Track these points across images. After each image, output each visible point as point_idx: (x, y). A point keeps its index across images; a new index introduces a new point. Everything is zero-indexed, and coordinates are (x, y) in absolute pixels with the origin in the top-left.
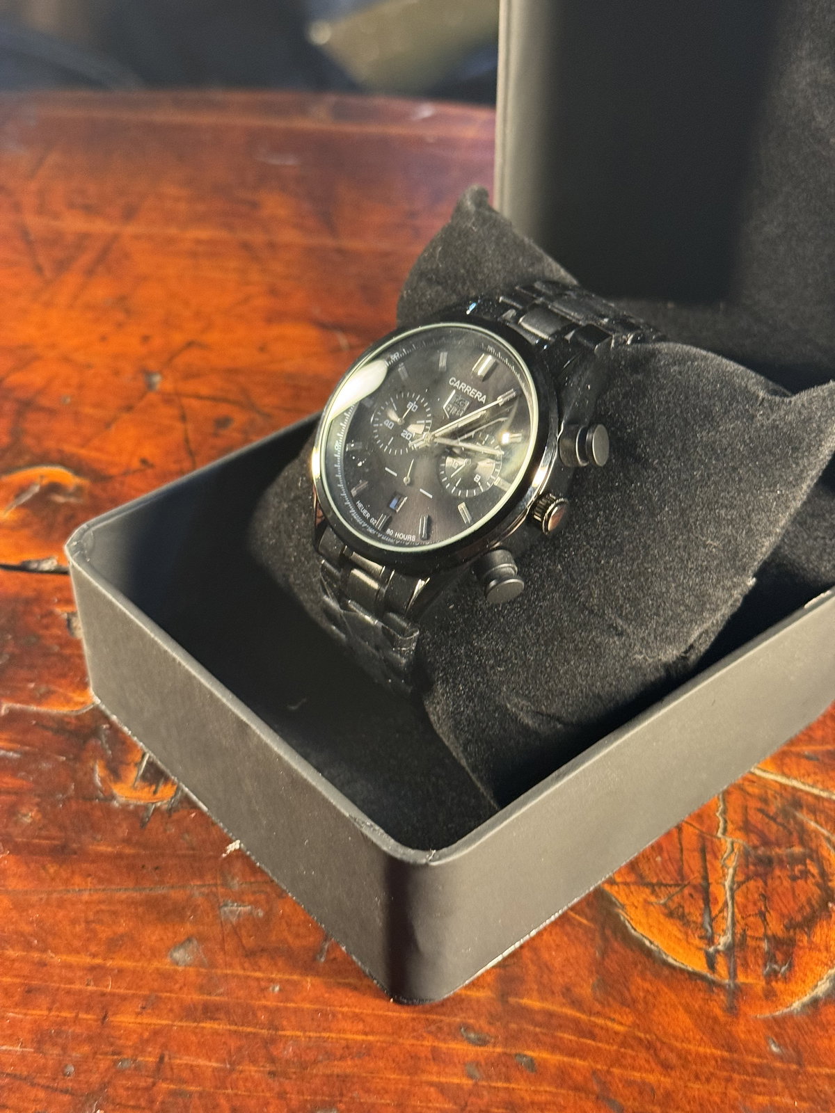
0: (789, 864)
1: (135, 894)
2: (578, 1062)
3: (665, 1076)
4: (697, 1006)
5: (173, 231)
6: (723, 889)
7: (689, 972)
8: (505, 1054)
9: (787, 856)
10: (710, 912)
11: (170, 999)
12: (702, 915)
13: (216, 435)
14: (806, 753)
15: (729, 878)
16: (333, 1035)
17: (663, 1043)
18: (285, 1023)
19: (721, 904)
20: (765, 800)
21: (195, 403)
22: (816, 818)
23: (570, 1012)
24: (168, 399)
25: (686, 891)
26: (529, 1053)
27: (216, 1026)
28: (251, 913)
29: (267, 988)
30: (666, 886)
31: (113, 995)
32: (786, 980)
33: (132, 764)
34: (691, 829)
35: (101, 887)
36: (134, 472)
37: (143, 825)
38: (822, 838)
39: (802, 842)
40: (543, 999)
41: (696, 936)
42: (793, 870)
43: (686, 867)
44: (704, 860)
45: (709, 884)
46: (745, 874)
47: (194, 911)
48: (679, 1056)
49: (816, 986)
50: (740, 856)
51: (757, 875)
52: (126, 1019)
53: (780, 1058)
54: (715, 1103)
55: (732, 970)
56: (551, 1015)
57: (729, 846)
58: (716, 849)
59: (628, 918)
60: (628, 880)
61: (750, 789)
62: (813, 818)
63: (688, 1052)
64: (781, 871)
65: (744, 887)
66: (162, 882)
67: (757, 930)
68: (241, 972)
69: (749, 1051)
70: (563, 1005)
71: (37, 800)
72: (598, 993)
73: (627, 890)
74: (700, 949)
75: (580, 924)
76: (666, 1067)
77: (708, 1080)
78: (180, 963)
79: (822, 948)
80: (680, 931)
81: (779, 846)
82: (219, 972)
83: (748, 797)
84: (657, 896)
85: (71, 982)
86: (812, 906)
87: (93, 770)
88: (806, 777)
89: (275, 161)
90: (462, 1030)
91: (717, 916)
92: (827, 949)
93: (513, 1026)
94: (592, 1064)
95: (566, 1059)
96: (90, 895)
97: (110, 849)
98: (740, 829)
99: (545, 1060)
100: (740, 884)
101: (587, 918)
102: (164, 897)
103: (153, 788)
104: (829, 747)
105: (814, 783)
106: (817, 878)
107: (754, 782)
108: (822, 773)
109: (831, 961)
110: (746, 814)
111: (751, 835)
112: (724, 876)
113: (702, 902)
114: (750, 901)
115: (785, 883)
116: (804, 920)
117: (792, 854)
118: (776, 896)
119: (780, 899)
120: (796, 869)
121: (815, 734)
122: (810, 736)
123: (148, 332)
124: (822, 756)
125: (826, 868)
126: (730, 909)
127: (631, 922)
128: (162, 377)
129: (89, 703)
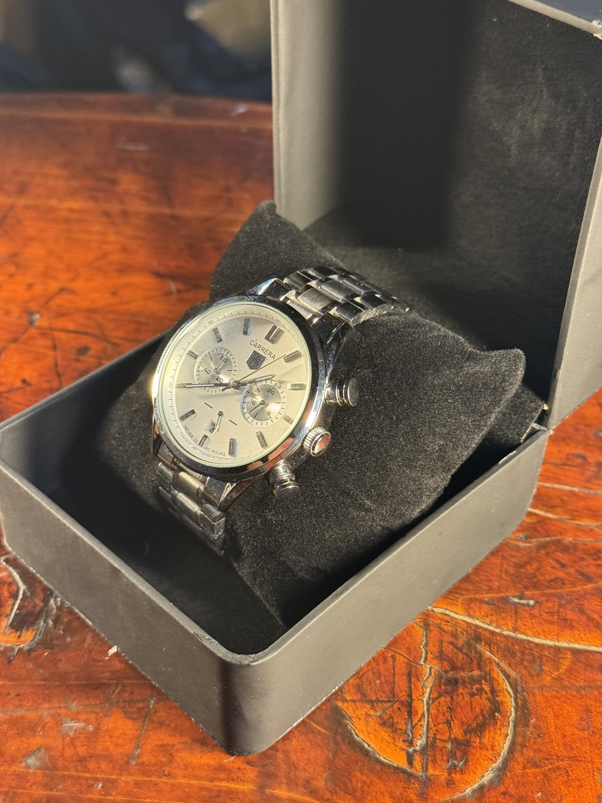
0: (470, 683)
1: (1, 715)
4: (398, 793)
5: (53, 202)
6: (422, 704)
7: (394, 768)
9: (468, 678)
10: (412, 721)
11: (22, 794)
12: (406, 724)
13: (77, 360)
14: (486, 599)
15: (427, 695)
19: (419, 715)
20: (455, 636)
21: (63, 336)
22: (490, 649)
23: (308, 799)
24: (44, 333)
25: (396, 706)
28: (84, 728)
29: (93, 785)
30: (381, 702)
32: (462, 772)
33: (4, 615)
34: (402, 658)
36: (17, 389)
37: (9, 662)
38: (494, 663)
39: (480, 667)
40: (290, 790)
41: (401, 740)
42: (473, 689)
43: (396, 687)
44: (410, 682)
45: (412, 700)
46: (438, 692)
47: (43, 727)
49: (483, 776)
50: (435, 678)
51: (446, 692)
55: (425, 765)
57: (428, 670)
58: (419, 673)
59: (354, 727)
60: (355, 698)
61: (445, 628)
62: (488, 649)
64: (463, 689)
65: (436, 702)
66: (21, 706)
67: (444, 735)
68: (75, 773)
70: (304, 794)
72: (329, 784)
73: (354, 706)
74: (403, 750)
75: (319, 732)
78: (31, 767)
79: (489, 747)
80: (390, 736)
81: (463, 670)
82: (59, 773)
83: (443, 633)
84: (375, 710)
86: (484, 716)
88: (485, 618)
89: (131, 147)
91: (416, 724)
92: (492, 749)
98: (436, 658)
100: (434, 700)
101: (325, 729)
102: (22, 717)
103: (18, 633)
104: (503, 595)
105: (491, 622)
106: (489, 695)
107: (449, 622)
108: (497, 614)
109: (495, 757)
110: (441, 647)
111: (444, 662)
112: (423, 694)
113: (406, 714)
114: (440, 713)
115: (466, 699)
116: (477, 726)
117: (472, 676)
118: (459, 708)
119: (462, 710)
120: (474, 687)
121: (494, 585)
122: (489, 586)
123: (31, 281)
124: (498, 601)
125: (495, 686)
126: (426, 719)
127: (355, 730)
128: (41, 316)
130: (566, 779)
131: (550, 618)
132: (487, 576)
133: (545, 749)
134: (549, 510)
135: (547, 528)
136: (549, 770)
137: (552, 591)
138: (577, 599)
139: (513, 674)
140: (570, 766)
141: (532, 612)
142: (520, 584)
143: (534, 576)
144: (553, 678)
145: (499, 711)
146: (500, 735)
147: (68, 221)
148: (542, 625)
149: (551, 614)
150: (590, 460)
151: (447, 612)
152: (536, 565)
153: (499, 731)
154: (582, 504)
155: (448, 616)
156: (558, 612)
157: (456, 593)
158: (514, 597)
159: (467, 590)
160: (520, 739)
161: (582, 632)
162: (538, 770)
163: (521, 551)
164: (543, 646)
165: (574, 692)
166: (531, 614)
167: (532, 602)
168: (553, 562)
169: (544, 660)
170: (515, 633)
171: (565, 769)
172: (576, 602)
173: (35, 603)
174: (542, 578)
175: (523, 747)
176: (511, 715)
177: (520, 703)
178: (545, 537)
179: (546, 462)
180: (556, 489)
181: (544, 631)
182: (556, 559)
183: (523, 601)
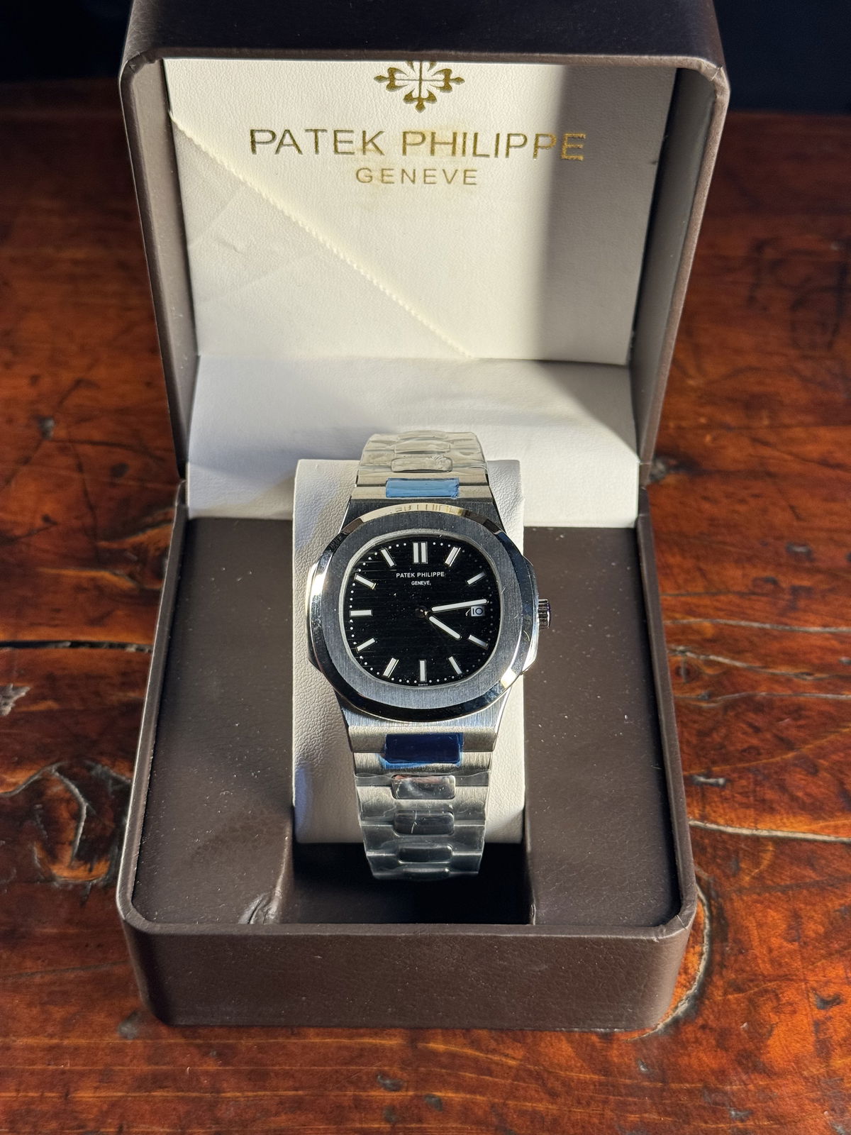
1: (82, 973)
2: (479, 1098)
3: (552, 1104)
5: (48, 251)
8: (416, 1096)
11: (122, 1071)
13: (113, 485)
16: (268, 1093)
17: (550, 1073)
18: (225, 1085)
23: (469, 1051)
24: (65, 447)
26: (438, 1094)
27: (165, 1094)
29: (207, 1054)
31: (71, 1072)
33: (67, 843)
35: (50, 968)
36: (39, 530)
37: (83, 904)
40: (447, 1042)
48: (564, 1084)
49: (676, 1007)
52: (86, 1095)
53: (647, 1077)
54: (594, 1124)
56: (453, 1056)
63: (571, 1079)
66: (105, 959)
68: (183, 1040)
69: (622, 1074)
70: (464, 1045)
76: (553, 1095)
77: (588, 1104)
78: (129, 1036)
82: (164, 1042)
85: (33, 1063)
87: (31, 851)
90: (379, 1077)
93: (422, 1069)
94: (491, 1098)
95: (468, 1096)
96: (42, 977)
97: (55, 931)
99: (451, 1099)
102: (109, 974)
103: (89, 866)
109: (689, 982)
123: (35, 371)
128: (55, 423)
129: (21, 783)
130: (775, 1004)
131: (745, 800)
133: (748, 969)
134: (736, 656)
135: (734, 681)
136: (755, 993)
137: (746, 765)
138: (776, 773)
139: (705, 876)
140: (780, 987)
141: (723, 793)
142: (706, 758)
143: (722, 746)
144: (753, 878)
146: (694, 954)
147: (73, 278)
148: (736, 810)
149: (745, 794)
150: (784, 585)
152: (723, 731)
153: (692, 949)
154: (776, 646)
156: (755, 791)
158: (699, 775)
160: (718, 958)
161: (785, 815)
162: (741, 995)
163: (705, 714)
164: (738, 836)
165: (779, 894)
166: (721, 796)
167: (721, 781)
168: (744, 726)
169: (741, 855)
170: (704, 822)
171: (774, 992)
172: (775, 776)
173: (104, 825)
174: (732, 748)
175: (722, 968)
176: (705, 928)
177: (715, 911)
178: (733, 693)
179: (728, 592)
180: (743, 628)
181: (738, 818)
182: (748, 722)
183: (712, 781)
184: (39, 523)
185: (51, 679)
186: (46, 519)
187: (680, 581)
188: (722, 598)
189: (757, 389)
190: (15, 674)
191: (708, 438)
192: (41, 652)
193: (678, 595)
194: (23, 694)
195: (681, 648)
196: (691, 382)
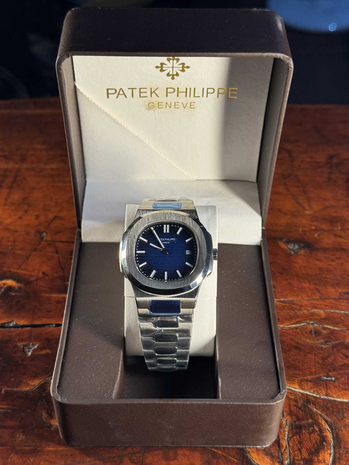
0: (308, 427)
5: (42, 165)
6: (285, 441)
9: (306, 424)
10: (281, 451)
12: (278, 453)
14: (310, 379)
15: (286, 436)
19: (284, 447)
20: (296, 401)
21: (60, 245)
22: (316, 407)
24: (50, 244)
36: (41, 278)
38: (319, 415)
39: (312, 418)
41: (277, 462)
42: (310, 430)
45: (280, 439)
46: (292, 433)
50: (290, 426)
51: (296, 433)
57: (285, 422)
59: (251, 457)
61: (291, 397)
62: (315, 407)
64: (305, 431)
65: (292, 439)
67: (298, 457)
71: (22, 430)
75: (234, 461)
79: (322, 461)
80: (271, 460)
81: (303, 420)
83: (290, 401)
86: (317, 444)
87: (42, 414)
88: (311, 390)
91: (283, 452)
92: (324, 462)
97: (53, 449)
98: (288, 414)
101: (236, 459)
104: (318, 376)
105: (314, 392)
106: (318, 432)
107: (292, 394)
108: (316, 387)
110: (290, 408)
111: (293, 416)
112: (285, 435)
113: (277, 447)
114: (295, 445)
115: (307, 436)
116: (315, 450)
117: (308, 423)
118: (304, 441)
119: (306, 443)
120: (310, 429)
121: (312, 370)
122: (310, 371)
123: (37, 213)
124: (316, 380)
125: (321, 428)
126: (288, 449)
127: (253, 459)
128: (46, 234)
129: (36, 385)
131: (344, 387)
132: (308, 366)
134: (335, 325)
135: (335, 336)
137: (343, 372)
139: (329, 420)
141: (335, 384)
142: (326, 369)
145: (325, 442)
146: (327, 454)
147: (52, 176)
148: (341, 391)
149: (344, 384)
151: (290, 388)
152: (332, 357)
153: (326, 452)
155: (291, 390)
156: (348, 383)
157: (294, 377)
158: (324, 376)
159: (299, 374)
160: (338, 455)
164: (342, 402)
166: (334, 385)
167: (333, 379)
168: (341, 355)
169: (344, 411)
170: (327, 397)
174: (337, 365)
175: (339, 460)
176: (331, 442)
177: (335, 435)
178: (336, 341)
179: (330, 298)
180: (338, 313)
181: (342, 394)
182: (343, 353)
183: (329, 379)
184: (41, 275)
185: (48, 340)
186: (44, 273)
187: (309, 294)
188: (327, 301)
189: (334, 215)
190: (33, 339)
191: (316, 235)
192: (43, 329)
193: (308, 300)
194: (36, 347)
195: (312, 322)
196: (307, 212)
